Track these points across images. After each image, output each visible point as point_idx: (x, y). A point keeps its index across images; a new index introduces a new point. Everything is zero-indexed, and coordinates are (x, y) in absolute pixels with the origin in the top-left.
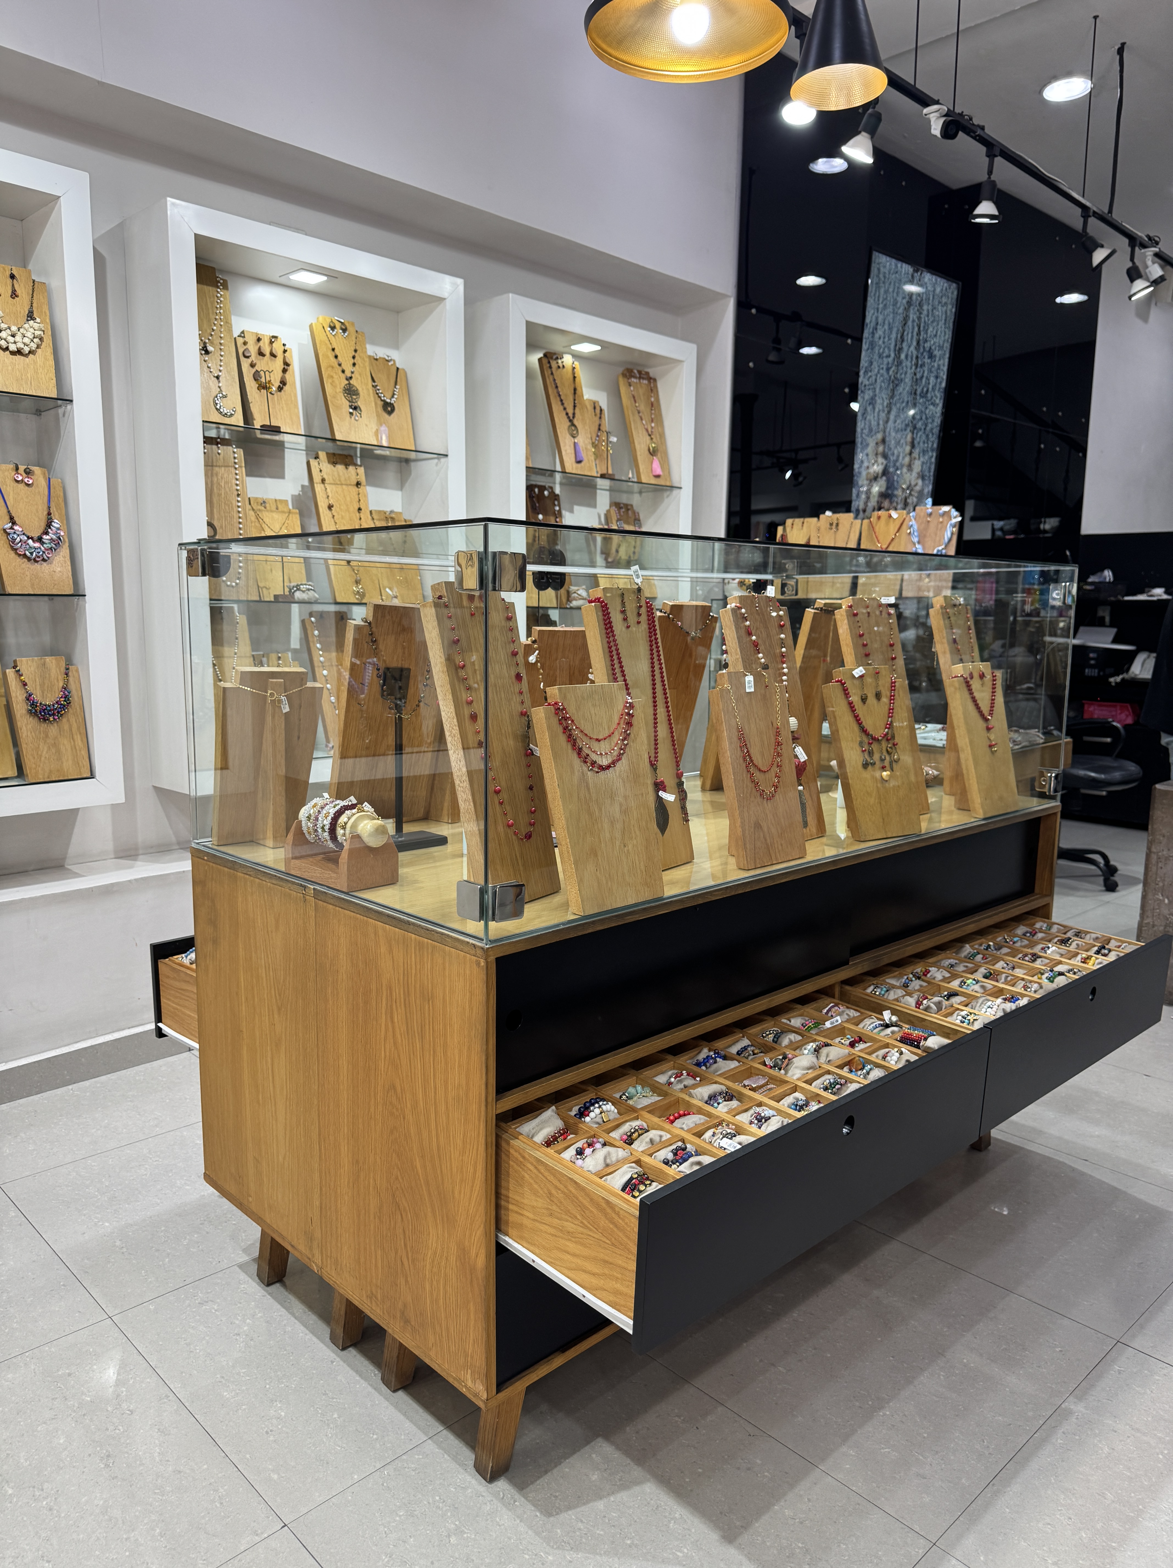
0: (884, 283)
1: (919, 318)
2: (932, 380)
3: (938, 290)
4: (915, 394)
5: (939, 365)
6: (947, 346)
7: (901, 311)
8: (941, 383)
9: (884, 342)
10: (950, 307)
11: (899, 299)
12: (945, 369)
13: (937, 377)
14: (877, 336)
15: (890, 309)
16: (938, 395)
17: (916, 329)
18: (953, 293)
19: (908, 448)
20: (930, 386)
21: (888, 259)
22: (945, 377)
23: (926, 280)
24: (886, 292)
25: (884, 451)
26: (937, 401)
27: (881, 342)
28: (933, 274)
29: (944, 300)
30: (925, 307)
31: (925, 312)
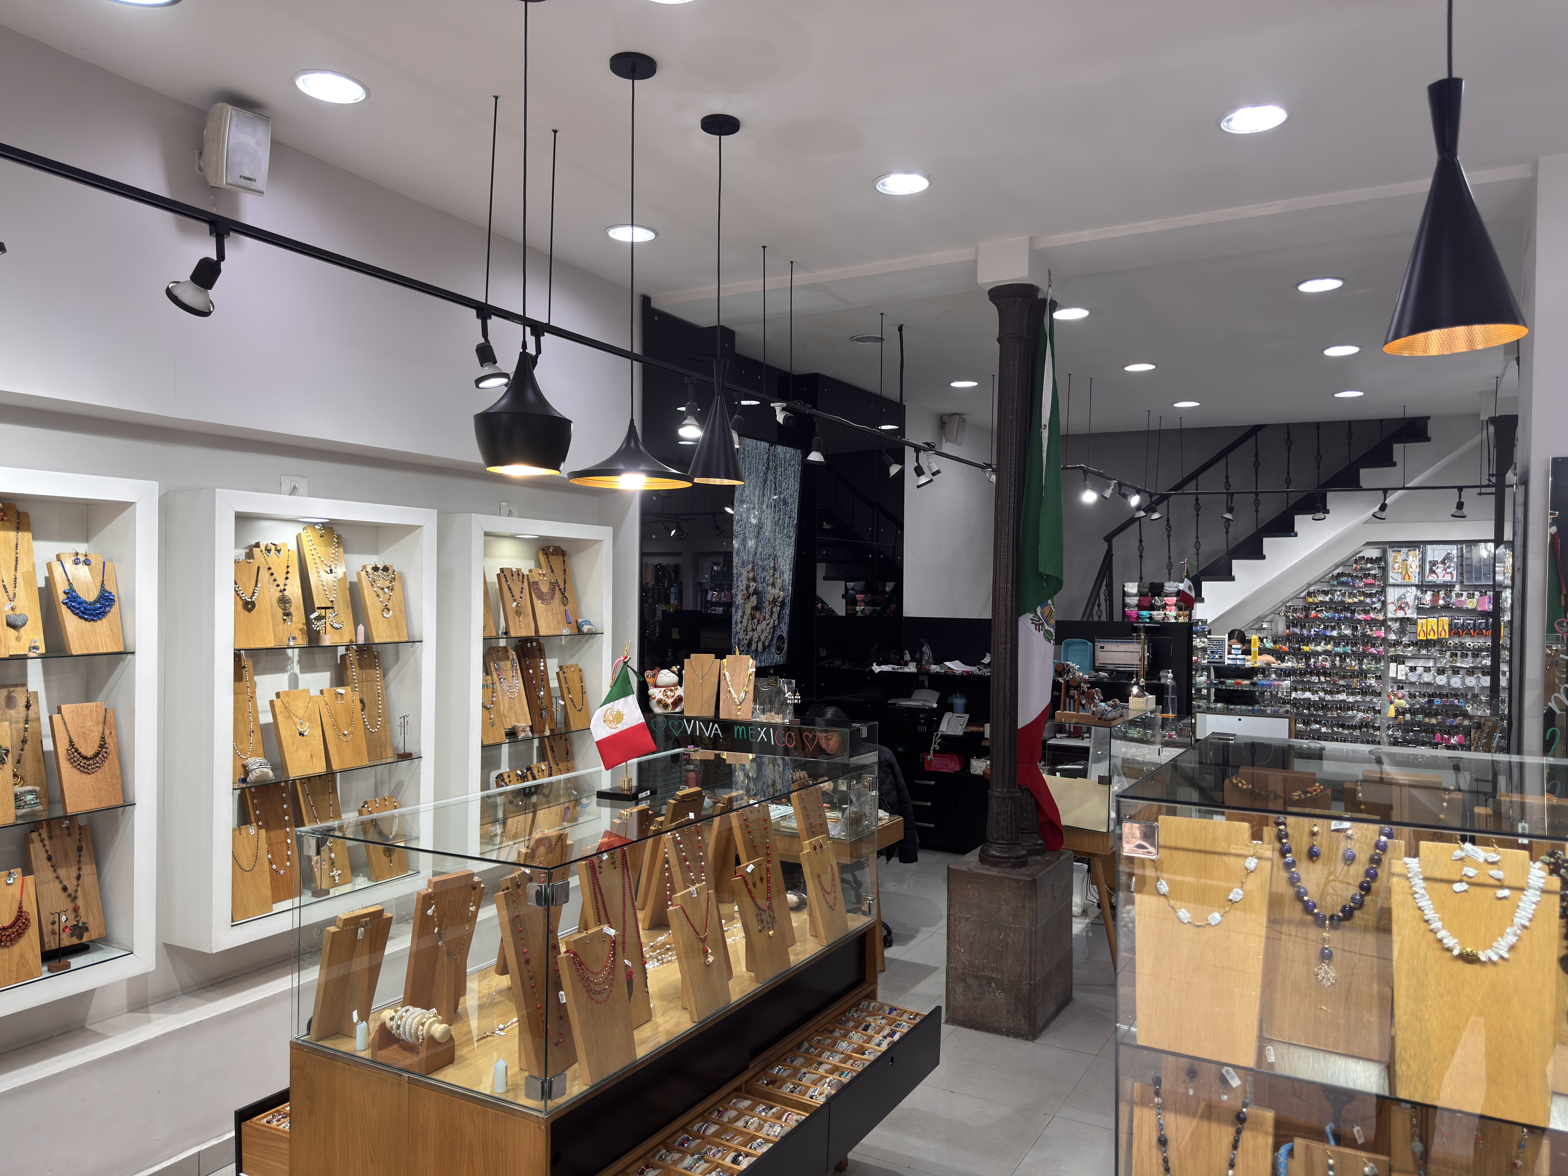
0: (748, 457)
1: (775, 478)
2: (787, 520)
3: (788, 456)
4: (775, 532)
5: (791, 509)
6: (796, 495)
7: (761, 475)
8: (793, 520)
9: (750, 499)
10: (797, 466)
11: (760, 467)
12: (796, 510)
13: (790, 518)
14: (745, 495)
15: (754, 475)
16: (792, 530)
17: (773, 486)
18: (798, 457)
19: (772, 571)
20: (786, 525)
21: (751, 440)
22: (796, 517)
23: (779, 450)
24: (750, 463)
25: (754, 577)
26: (791, 535)
27: (748, 499)
28: (783, 445)
29: (792, 463)
30: (779, 470)
31: (779, 473)
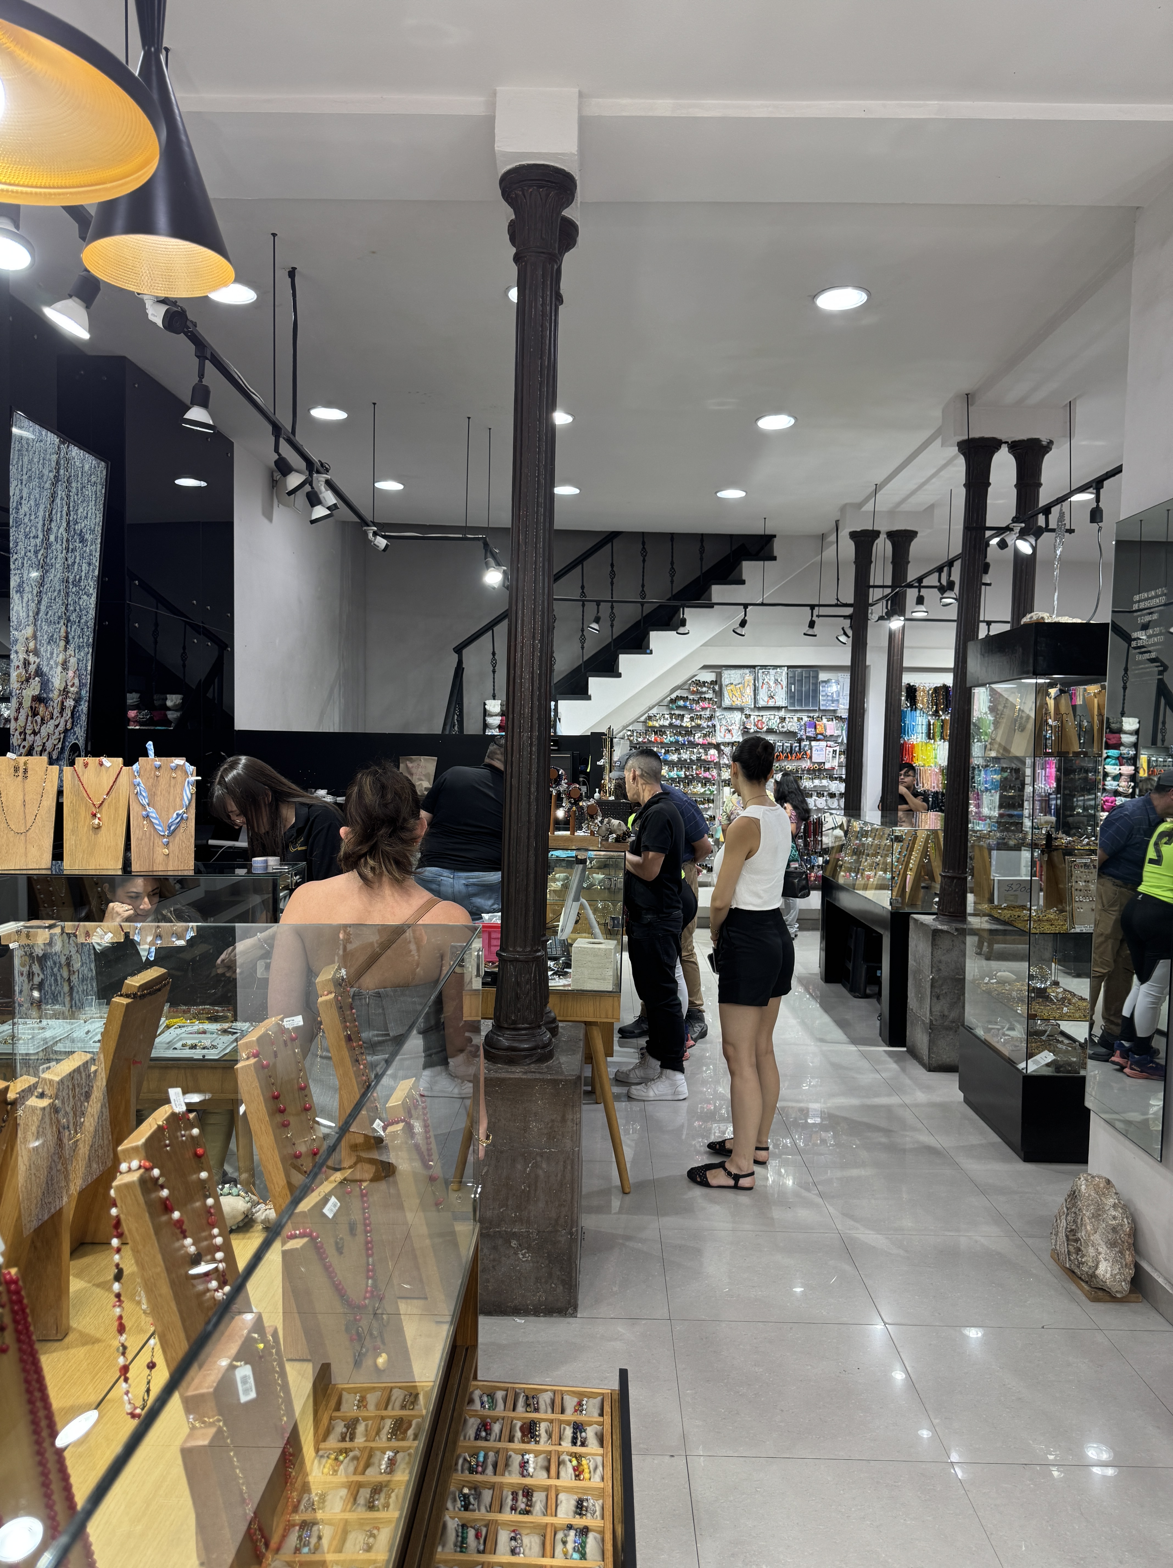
0: (27, 450)
1: (68, 496)
2: (85, 567)
3: (87, 467)
4: (67, 582)
5: (91, 551)
6: (99, 529)
7: (47, 485)
8: (93, 570)
9: (30, 520)
10: (99, 487)
11: (46, 472)
12: (98, 555)
13: (89, 564)
14: (22, 512)
15: (35, 482)
16: (91, 583)
17: (65, 509)
18: (101, 472)
19: (62, 643)
20: (83, 574)
21: (31, 424)
22: (97, 564)
23: (74, 454)
24: (30, 461)
25: (36, 647)
26: (91, 591)
27: (26, 520)
28: (81, 449)
29: (93, 479)
30: (74, 485)
31: (74, 490)
